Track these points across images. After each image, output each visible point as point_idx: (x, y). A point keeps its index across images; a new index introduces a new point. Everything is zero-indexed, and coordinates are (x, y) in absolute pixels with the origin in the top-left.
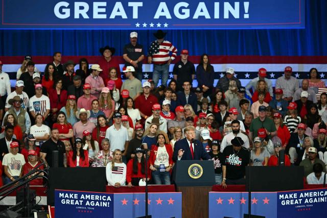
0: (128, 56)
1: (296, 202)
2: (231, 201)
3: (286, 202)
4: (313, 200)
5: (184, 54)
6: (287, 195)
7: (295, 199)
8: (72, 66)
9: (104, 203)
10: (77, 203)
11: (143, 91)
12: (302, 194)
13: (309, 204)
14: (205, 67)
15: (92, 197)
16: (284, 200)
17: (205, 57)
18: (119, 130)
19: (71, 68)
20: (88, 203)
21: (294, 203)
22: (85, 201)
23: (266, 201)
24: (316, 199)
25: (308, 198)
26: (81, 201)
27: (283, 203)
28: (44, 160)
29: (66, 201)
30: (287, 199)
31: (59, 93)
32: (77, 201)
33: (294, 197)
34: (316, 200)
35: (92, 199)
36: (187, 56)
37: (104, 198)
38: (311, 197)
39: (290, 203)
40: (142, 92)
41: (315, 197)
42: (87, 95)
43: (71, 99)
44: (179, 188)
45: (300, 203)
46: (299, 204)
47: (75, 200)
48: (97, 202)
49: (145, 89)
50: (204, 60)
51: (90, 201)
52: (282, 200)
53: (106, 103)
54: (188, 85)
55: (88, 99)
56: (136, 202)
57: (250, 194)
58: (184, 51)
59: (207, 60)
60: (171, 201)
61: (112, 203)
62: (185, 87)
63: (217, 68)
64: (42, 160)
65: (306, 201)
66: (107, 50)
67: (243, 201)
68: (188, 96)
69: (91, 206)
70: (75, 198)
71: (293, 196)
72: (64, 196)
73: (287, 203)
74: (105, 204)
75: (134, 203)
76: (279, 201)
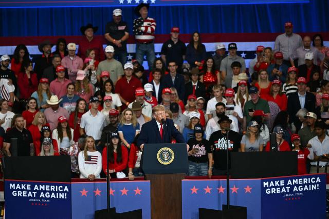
0: (110, 35)
1: (284, 190)
2: (208, 190)
3: (271, 190)
4: (303, 188)
5: (174, 32)
6: (272, 182)
7: (281, 187)
8: (49, 46)
9: (60, 194)
10: (30, 194)
11: (125, 73)
12: (290, 181)
13: (299, 192)
14: (196, 46)
15: (47, 188)
16: (269, 187)
17: (196, 34)
18: (96, 116)
19: (47, 49)
20: (42, 195)
21: (281, 191)
22: (39, 192)
23: (248, 189)
24: (306, 186)
25: (298, 186)
26: (35, 193)
27: (268, 192)
28: (8, 151)
29: (17, 193)
30: (272, 187)
31: (29, 77)
32: (30, 193)
33: (281, 185)
34: (306, 188)
35: (47, 190)
36: (177, 34)
37: (61, 189)
38: (301, 185)
39: (276, 191)
40: (123, 74)
41: (306, 184)
42: (61, 78)
43: (44, 83)
44: (147, 175)
45: (288, 191)
46: (287, 193)
47: (28, 191)
48: (53, 194)
49: (127, 72)
50: (194, 38)
51: (45, 192)
52: (266, 187)
53: (82, 88)
54: (173, 66)
55: (62, 83)
56: (98, 192)
57: (228, 182)
58: (175, 29)
59: (198, 38)
60: (138, 191)
61: (69, 194)
62: (171, 68)
63: (210, 47)
64: (6, 151)
65: (295, 189)
66: (90, 29)
67: (222, 190)
68: (174, 78)
69: (46, 198)
70: (28, 189)
71: (279, 183)
72: (16, 187)
73: (272, 192)
74: (61, 196)
75: (95, 193)
76: (263, 189)
